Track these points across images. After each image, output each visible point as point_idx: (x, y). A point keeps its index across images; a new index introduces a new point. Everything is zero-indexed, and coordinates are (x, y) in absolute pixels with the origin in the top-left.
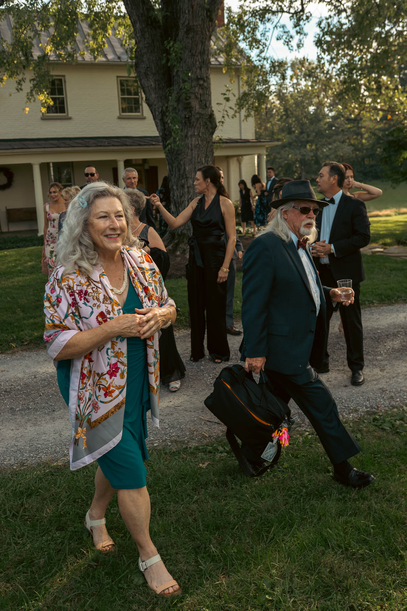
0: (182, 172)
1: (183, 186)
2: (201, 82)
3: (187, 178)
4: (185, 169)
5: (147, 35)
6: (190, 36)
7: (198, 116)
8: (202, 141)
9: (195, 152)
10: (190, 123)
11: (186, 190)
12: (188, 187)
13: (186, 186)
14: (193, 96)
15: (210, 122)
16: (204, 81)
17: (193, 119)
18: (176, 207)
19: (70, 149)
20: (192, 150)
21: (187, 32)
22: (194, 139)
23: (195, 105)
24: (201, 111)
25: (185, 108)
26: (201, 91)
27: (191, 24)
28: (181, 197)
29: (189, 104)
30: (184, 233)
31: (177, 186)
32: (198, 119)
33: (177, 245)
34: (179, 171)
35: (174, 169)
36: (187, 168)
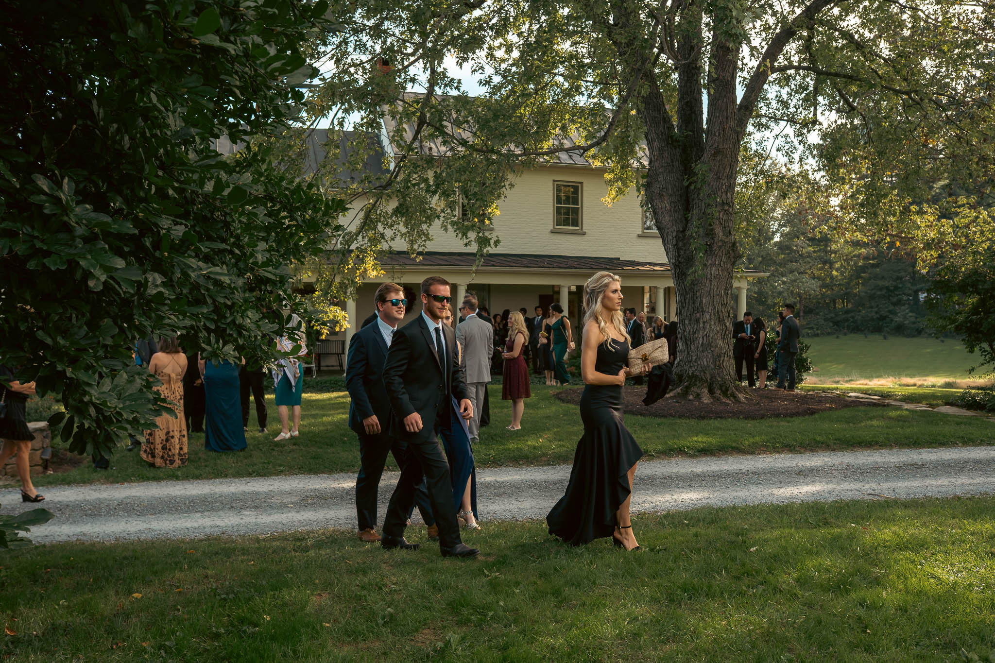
0: (697, 305)
1: (697, 321)
2: (726, 207)
3: (703, 311)
4: (701, 302)
5: (666, 154)
6: (718, 158)
7: (720, 244)
8: (723, 271)
9: (714, 284)
10: (711, 251)
11: (701, 325)
12: (704, 322)
13: (701, 321)
14: (717, 222)
15: (733, 250)
16: (730, 206)
17: (715, 247)
18: (687, 344)
19: (508, 269)
20: (711, 280)
21: (715, 155)
22: (714, 268)
23: (719, 231)
24: (724, 238)
25: (707, 235)
26: (725, 217)
27: (721, 146)
28: (694, 333)
29: (713, 230)
30: (697, 376)
31: (690, 320)
32: (720, 247)
33: (688, 388)
34: (694, 303)
35: (687, 301)
36: (704, 301)
